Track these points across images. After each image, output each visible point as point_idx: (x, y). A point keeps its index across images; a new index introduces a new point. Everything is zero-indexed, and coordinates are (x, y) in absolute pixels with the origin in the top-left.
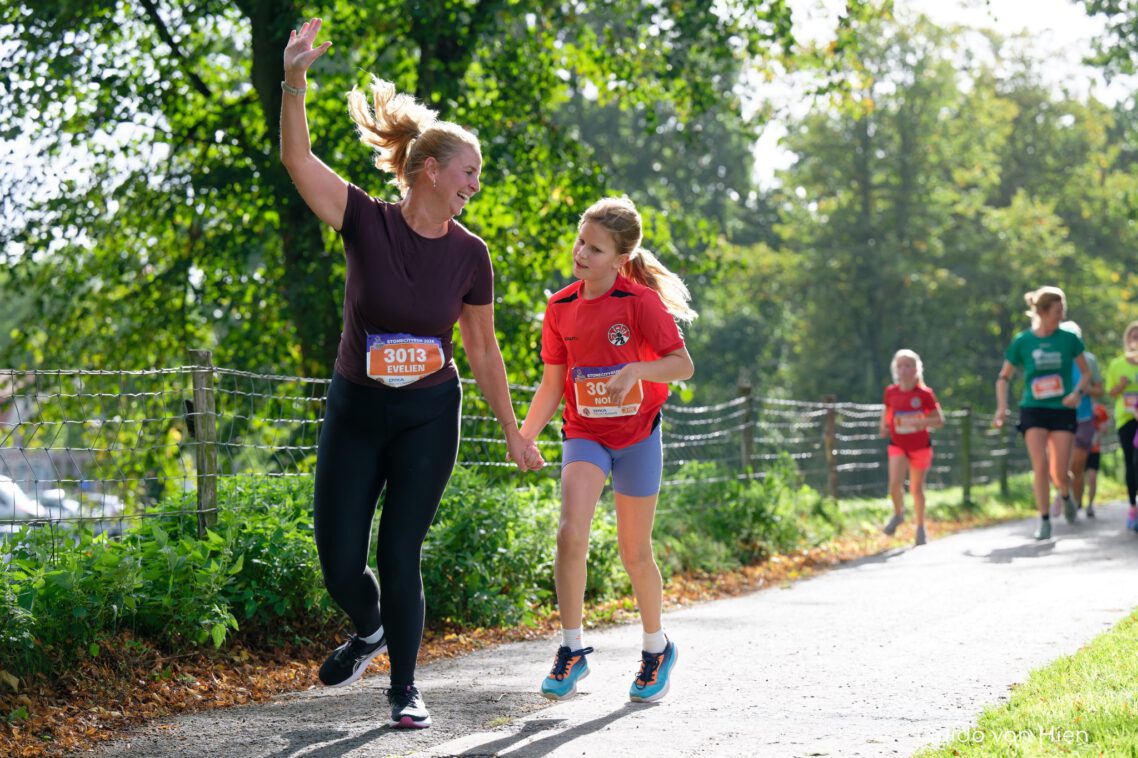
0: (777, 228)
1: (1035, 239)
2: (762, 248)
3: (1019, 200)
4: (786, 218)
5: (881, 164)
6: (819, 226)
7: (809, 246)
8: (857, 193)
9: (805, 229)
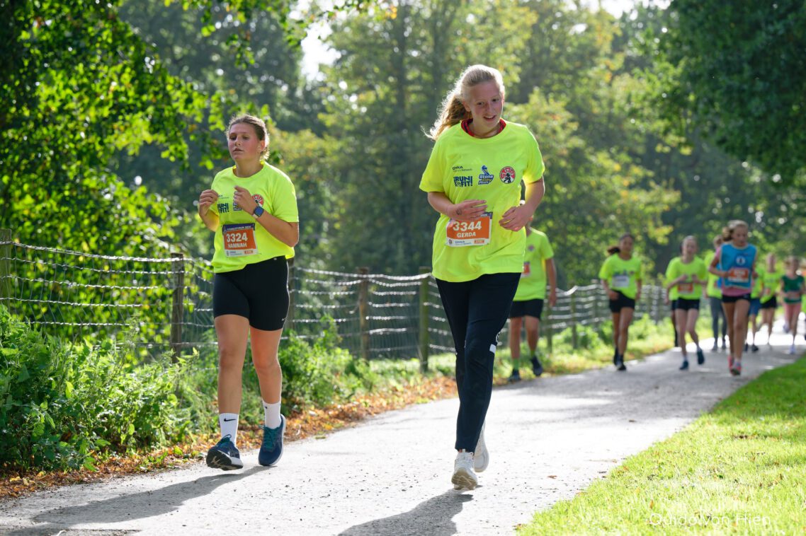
0: (321, 116)
1: (548, 131)
2: (307, 134)
3: (536, 97)
4: (329, 109)
5: (414, 62)
6: (359, 116)
7: (349, 133)
8: (392, 87)
9: (347, 118)
